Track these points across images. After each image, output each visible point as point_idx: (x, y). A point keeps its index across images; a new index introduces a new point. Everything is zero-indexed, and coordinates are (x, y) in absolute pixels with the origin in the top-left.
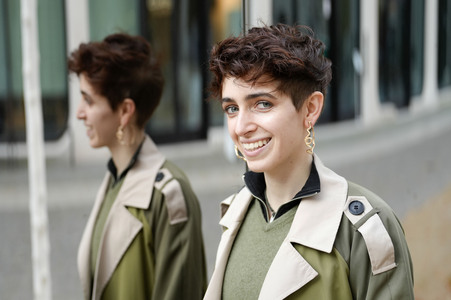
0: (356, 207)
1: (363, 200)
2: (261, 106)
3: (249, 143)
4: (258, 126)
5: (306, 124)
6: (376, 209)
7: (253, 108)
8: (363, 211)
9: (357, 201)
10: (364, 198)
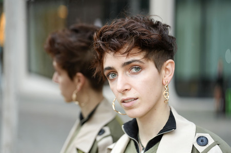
0: (202, 141)
1: (207, 136)
5: (164, 82)
6: (217, 142)
7: (128, 72)
8: (207, 143)
9: (203, 137)
10: (208, 134)
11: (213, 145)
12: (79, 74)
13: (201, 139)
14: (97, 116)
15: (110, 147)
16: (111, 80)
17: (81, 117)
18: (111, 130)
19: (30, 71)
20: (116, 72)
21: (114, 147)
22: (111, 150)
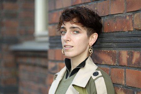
5: (90, 44)
7: (72, 32)
16: (63, 34)
20: (66, 31)
22: (57, 75)
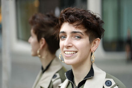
0: (108, 83)
1: (112, 80)
2: (77, 37)
3: (68, 51)
4: (73, 45)
6: (117, 84)
8: (111, 85)
9: (109, 81)
10: (112, 79)
11: (115, 86)
12: (43, 39)
13: (108, 82)
14: (52, 67)
15: (60, 85)
17: (42, 68)
18: (60, 75)
19: (18, 38)
21: (62, 85)
22: (60, 87)
